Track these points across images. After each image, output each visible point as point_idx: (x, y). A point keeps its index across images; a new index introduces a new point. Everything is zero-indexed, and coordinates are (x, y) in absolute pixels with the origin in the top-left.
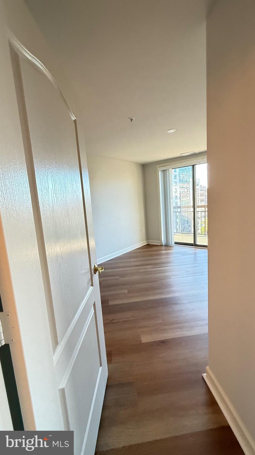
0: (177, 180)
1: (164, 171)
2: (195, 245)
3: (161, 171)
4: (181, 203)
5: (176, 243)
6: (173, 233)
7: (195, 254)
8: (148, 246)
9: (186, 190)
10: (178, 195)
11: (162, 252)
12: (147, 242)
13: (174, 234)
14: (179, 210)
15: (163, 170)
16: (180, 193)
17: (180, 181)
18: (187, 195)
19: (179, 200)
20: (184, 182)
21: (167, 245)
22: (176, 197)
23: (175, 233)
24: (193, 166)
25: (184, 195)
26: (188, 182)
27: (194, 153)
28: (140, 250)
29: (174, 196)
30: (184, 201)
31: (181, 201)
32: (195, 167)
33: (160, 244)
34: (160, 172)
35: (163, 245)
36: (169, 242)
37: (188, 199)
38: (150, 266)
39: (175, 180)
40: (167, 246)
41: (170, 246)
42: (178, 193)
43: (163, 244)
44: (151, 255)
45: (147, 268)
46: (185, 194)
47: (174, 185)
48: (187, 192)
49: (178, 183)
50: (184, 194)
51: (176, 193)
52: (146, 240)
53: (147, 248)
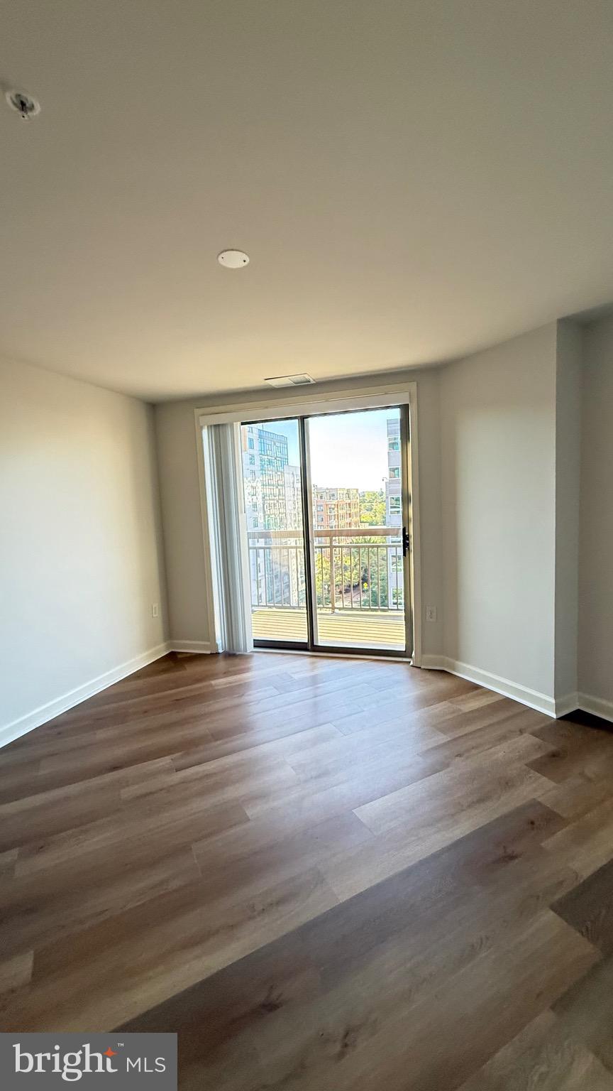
0: (257, 468)
1: (217, 428)
2: (309, 647)
3: (210, 427)
4: (266, 520)
5: (259, 644)
6: (248, 608)
7: (314, 681)
8: (173, 660)
9: (276, 491)
10: (260, 502)
11: (213, 682)
12: (168, 647)
13: (253, 611)
14: (261, 543)
15: (215, 426)
16: (264, 498)
17: (262, 470)
18: (280, 501)
19: (262, 514)
20: (271, 473)
21: (231, 652)
22: (255, 505)
23: (255, 609)
24: (303, 419)
25: (272, 502)
26: (279, 473)
27: (303, 379)
28: (140, 683)
29: (248, 504)
30: (273, 516)
31: (266, 517)
32: (308, 424)
33: (209, 652)
34: (205, 432)
35: (218, 654)
36: (238, 644)
37: (282, 510)
38: (165, 761)
39: (253, 467)
40: (232, 655)
41: (241, 656)
42: (260, 497)
43: (221, 651)
44: (178, 703)
45: (154, 774)
46: (274, 500)
47: (249, 479)
48: (279, 495)
49: (258, 473)
50: (272, 500)
51: (254, 497)
52: (165, 640)
53: (165, 671)
